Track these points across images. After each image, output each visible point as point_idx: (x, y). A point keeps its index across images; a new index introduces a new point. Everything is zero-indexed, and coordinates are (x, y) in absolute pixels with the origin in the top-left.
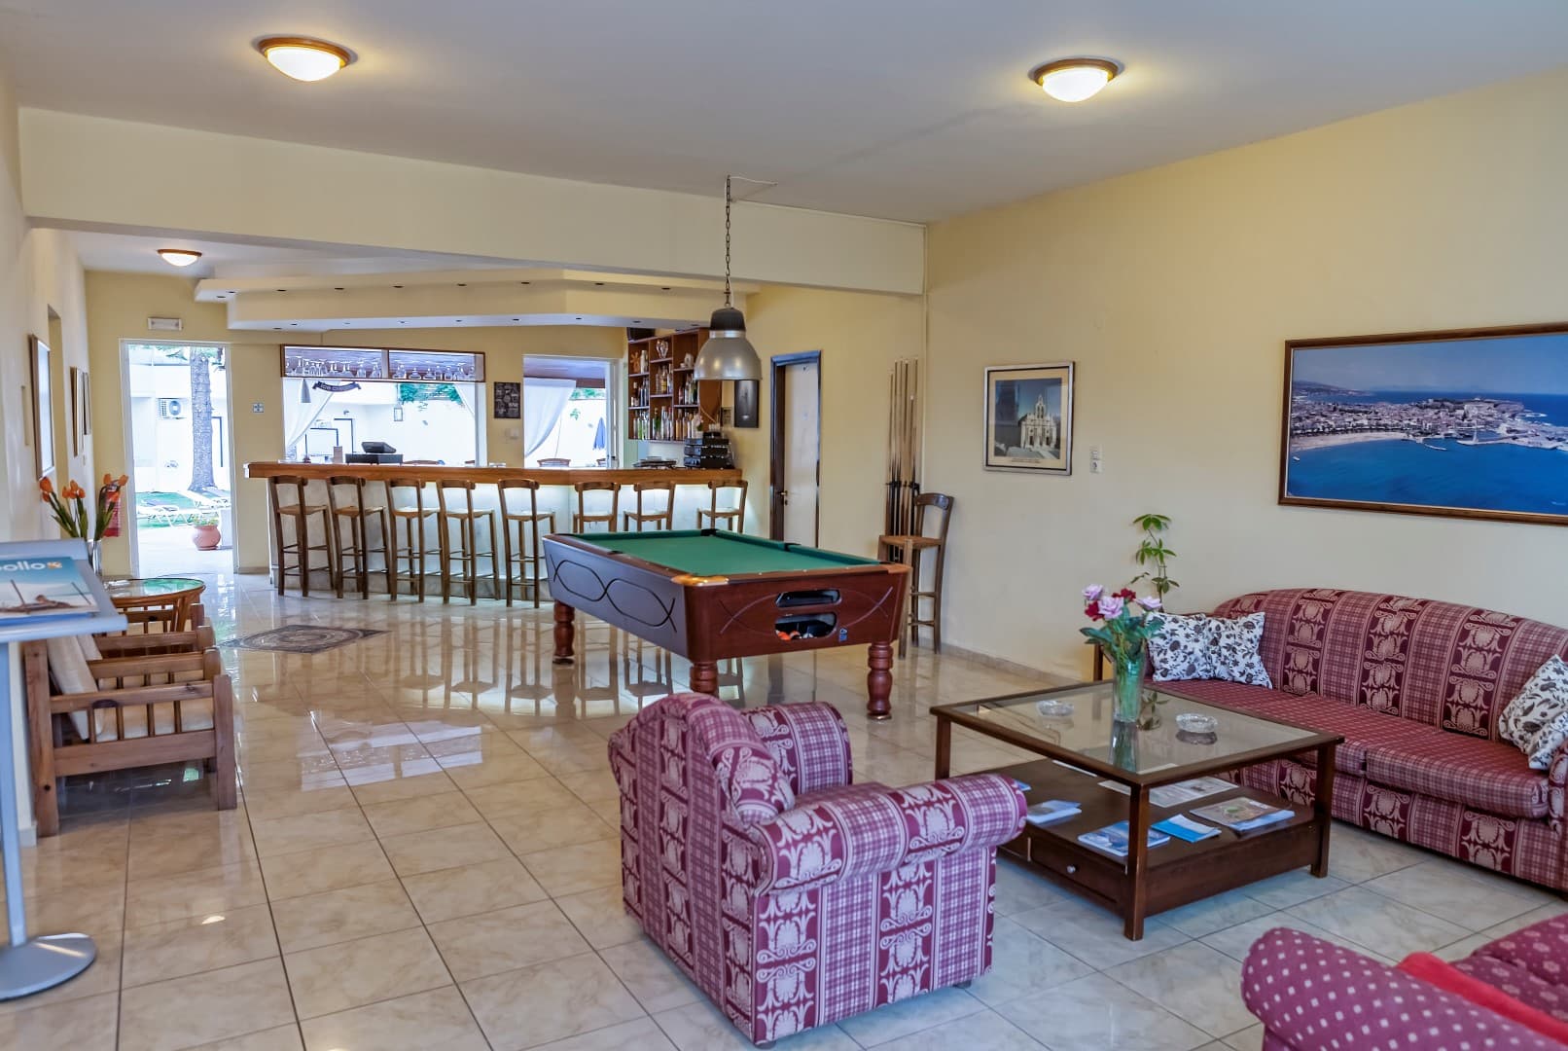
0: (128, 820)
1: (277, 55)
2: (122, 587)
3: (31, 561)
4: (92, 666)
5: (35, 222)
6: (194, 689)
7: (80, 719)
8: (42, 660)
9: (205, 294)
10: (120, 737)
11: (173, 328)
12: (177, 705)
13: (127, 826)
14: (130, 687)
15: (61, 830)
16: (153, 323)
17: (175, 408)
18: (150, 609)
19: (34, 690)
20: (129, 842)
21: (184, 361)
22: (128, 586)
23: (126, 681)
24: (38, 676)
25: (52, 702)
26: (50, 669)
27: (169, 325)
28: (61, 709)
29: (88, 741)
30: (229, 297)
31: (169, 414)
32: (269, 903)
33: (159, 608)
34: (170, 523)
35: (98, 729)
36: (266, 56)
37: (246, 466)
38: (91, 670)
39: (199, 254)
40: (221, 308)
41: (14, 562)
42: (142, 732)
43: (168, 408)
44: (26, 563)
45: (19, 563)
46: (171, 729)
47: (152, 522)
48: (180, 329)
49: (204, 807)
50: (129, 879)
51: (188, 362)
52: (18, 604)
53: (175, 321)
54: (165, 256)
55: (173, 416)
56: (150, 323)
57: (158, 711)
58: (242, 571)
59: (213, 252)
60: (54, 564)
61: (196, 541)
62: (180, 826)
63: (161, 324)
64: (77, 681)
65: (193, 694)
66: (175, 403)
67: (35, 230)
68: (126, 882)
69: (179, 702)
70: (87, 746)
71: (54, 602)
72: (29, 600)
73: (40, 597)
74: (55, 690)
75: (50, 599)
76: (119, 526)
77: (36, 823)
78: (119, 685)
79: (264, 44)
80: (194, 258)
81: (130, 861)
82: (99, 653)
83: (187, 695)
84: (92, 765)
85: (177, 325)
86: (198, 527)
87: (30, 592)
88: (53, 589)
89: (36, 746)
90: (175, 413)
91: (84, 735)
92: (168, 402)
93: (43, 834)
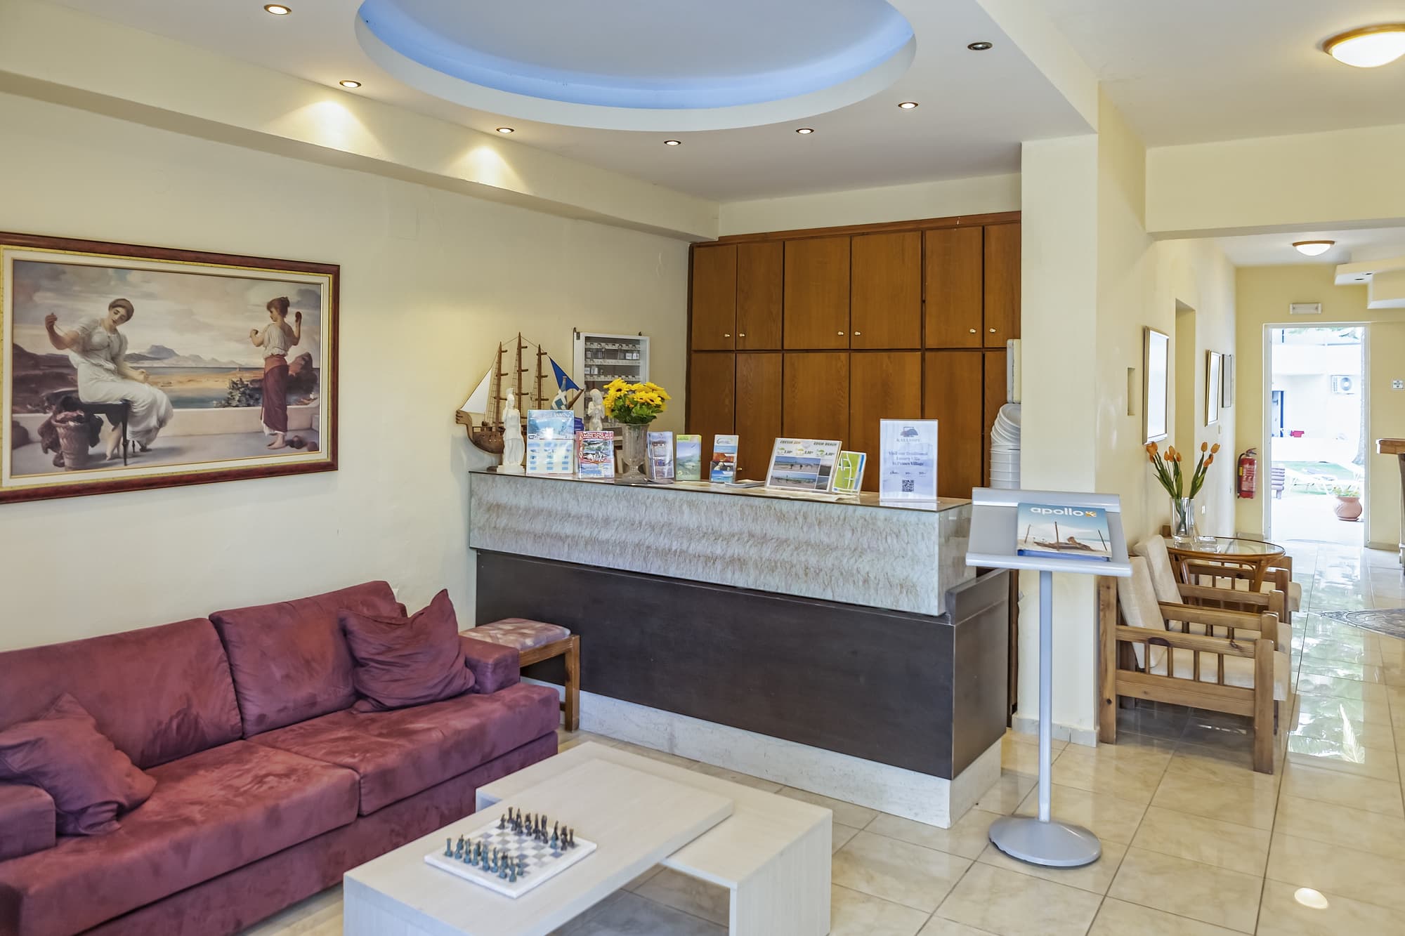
0: (1172, 752)
1: (1338, 50)
2: (1208, 542)
3: (1074, 509)
4: (1162, 607)
5: (1157, 236)
6: (1237, 647)
7: (1139, 648)
8: (1113, 592)
9: (1342, 278)
10: (1170, 674)
11: (1314, 311)
12: (1221, 657)
13: (1169, 756)
14: (1196, 633)
15: (1117, 742)
16: (1294, 308)
17: (1346, 384)
18: (1227, 565)
19: (1105, 616)
20: (1165, 771)
21: (1356, 341)
22: (1213, 543)
23: (1193, 626)
24: (1108, 605)
25: (1118, 630)
26: (1118, 600)
27: (1309, 309)
28: (1126, 637)
29: (1143, 671)
30: (1368, 279)
31: (1340, 390)
32: (1265, 878)
33: (1237, 566)
34: (1327, 491)
35: (1153, 663)
36: (1331, 55)
37: (1377, 442)
38: (1161, 609)
39: (1332, 243)
40: (1360, 290)
41: (1062, 508)
42: (1189, 675)
43: (1339, 383)
44: (1070, 510)
45: (1066, 509)
46: (1214, 680)
47: (1310, 489)
48: (1320, 312)
49: (1240, 763)
50: (1152, 804)
51: (1359, 341)
52: (1053, 541)
53: (1316, 305)
54: (1299, 248)
55: (1343, 391)
56: (1291, 310)
57: (1203, 657)
58: (1372, 545)
59: (1344, 240)
60: (1090, 513)
61: (1339, 511)
62: (1214, 773)
63: (1302, 309)
64: (1142, 616)
65: (1236, 652)
66: (1346, 379)
67: (1158, 242)
68: (1149, 805)
69: (1223, 655)
70: (1142, 674)
71: (1079, 544)
72: (1063, 540)
73: (1071, 538)
74: (1122, 621)
75: (1078, 541)
76: (1254, 490)
77: (1098, 728)
78: (1186, 629)
79: (1327, 45)
80: (1328, 246)
81: (1161, 787)
82: (1180, 598)
83: (1228, 651)
84: (1145, 693)
85: (1317, 308)
86: (1339, 497)
87: (1065, 533)
88: (1082, 533)
89: (1103, 666)
90: (1346, 389)
91: (1141, 666)
92: (1340, 379)
93: (1103, 739)
